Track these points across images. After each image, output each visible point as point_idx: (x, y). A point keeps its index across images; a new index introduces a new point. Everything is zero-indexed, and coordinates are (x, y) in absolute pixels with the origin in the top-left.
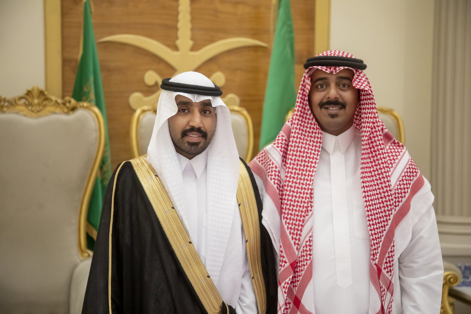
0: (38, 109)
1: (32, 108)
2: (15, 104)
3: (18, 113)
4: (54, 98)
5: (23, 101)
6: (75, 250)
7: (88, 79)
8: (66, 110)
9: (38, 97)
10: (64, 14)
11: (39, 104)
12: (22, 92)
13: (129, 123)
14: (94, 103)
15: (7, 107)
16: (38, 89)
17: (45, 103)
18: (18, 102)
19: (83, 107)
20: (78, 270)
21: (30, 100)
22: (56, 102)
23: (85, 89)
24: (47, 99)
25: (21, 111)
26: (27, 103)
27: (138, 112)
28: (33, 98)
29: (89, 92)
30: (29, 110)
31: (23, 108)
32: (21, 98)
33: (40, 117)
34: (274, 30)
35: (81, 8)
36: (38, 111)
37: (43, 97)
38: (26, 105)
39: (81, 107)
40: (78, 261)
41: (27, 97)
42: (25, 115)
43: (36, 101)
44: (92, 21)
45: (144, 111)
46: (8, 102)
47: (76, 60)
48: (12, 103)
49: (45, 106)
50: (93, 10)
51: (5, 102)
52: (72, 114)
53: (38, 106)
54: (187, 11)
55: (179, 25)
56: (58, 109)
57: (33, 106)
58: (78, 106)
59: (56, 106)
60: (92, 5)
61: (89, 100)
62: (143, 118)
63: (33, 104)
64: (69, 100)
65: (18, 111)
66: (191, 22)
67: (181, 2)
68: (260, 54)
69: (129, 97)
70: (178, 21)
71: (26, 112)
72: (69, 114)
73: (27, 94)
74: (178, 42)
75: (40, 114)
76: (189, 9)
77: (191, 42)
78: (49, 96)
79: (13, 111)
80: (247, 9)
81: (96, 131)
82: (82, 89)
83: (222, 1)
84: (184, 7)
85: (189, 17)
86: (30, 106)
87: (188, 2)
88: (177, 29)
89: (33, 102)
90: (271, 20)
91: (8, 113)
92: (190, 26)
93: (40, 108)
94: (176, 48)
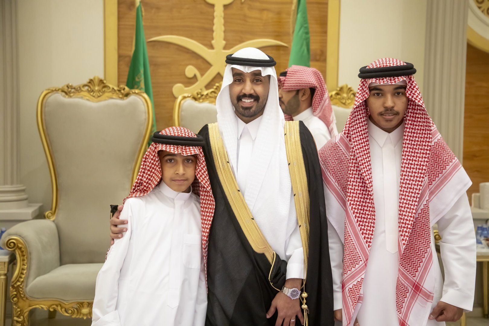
0: (99, 95)
1: (93, 94)
2: (80, 91)
3: (82, 98)
4: (111, 86)
5: (86, 88)
7: (139, 72)
8: (121, 96)
9: (99, 85)
11: (99, 91)
12: (86, 81)
13: (172, 109)
14: (143, 90)
15: (74, 92)
16: (99, 79)
17: (103, 90)
18: (83, 89)
19: (135, 93)
21: (92, 87)
22: (113, 88)
23: (137, 80)
24: (105, 87)
25: (85, 96)
26: (90, 89)
27: (180, 98)
28: (94, 85)
29: (139, 82)
30: (91, 95)
31: (86, 94)
32: (85, 86)
33: (100, 101)
34: (293, 32)
35: (134, 13)
36: (99, 97)
37: (102, 85)
38: (89, 91)
39: (133, 93)
41: (89, 84)
42: (88, 100)
43: (97, 88)
44: (142, 23)
45: (184, 98)
46: (74, 88)
47: (129, 56)
48: (78, 90)
49: (104, 92)
50: (143, 14)
51: (72, 89)
52: (126, 99)
53: (99, 92)
54: (221, 16)
55: (215, 28)
56: (115, 94)
57: (94, 92)
58: (131, 93)
59: (113, 92)
60: (143, 9)
61: (140, 87)
62: (183, 103)
63: (94, 90)
64: (123, 88)
65: (81, 96)
66: (224, 25)
67: (216, 8)
68: (282, 52)
69: (172, 87)
70: (213, 24)
71: (88, 97)
72: (124, 99)
73: (89, 82)
74: (213, 42)
75: (99, 99)
76: (223, 14)
77: (224, 42)
78: (107, 84)
79: (79, 96)
80: (271, 15)
81: (145, 113)
82: (134, 79)
83: (251, 8)
84: (219, 13)
85: (222, 21)
86: (92, 92)
87: (222, 8)
88: (213, 31)
89: (95, 89)
90: (291, 23)
91: (75, 98)
92: (223, 28)
93: (100, 94)
94: (212, 47)
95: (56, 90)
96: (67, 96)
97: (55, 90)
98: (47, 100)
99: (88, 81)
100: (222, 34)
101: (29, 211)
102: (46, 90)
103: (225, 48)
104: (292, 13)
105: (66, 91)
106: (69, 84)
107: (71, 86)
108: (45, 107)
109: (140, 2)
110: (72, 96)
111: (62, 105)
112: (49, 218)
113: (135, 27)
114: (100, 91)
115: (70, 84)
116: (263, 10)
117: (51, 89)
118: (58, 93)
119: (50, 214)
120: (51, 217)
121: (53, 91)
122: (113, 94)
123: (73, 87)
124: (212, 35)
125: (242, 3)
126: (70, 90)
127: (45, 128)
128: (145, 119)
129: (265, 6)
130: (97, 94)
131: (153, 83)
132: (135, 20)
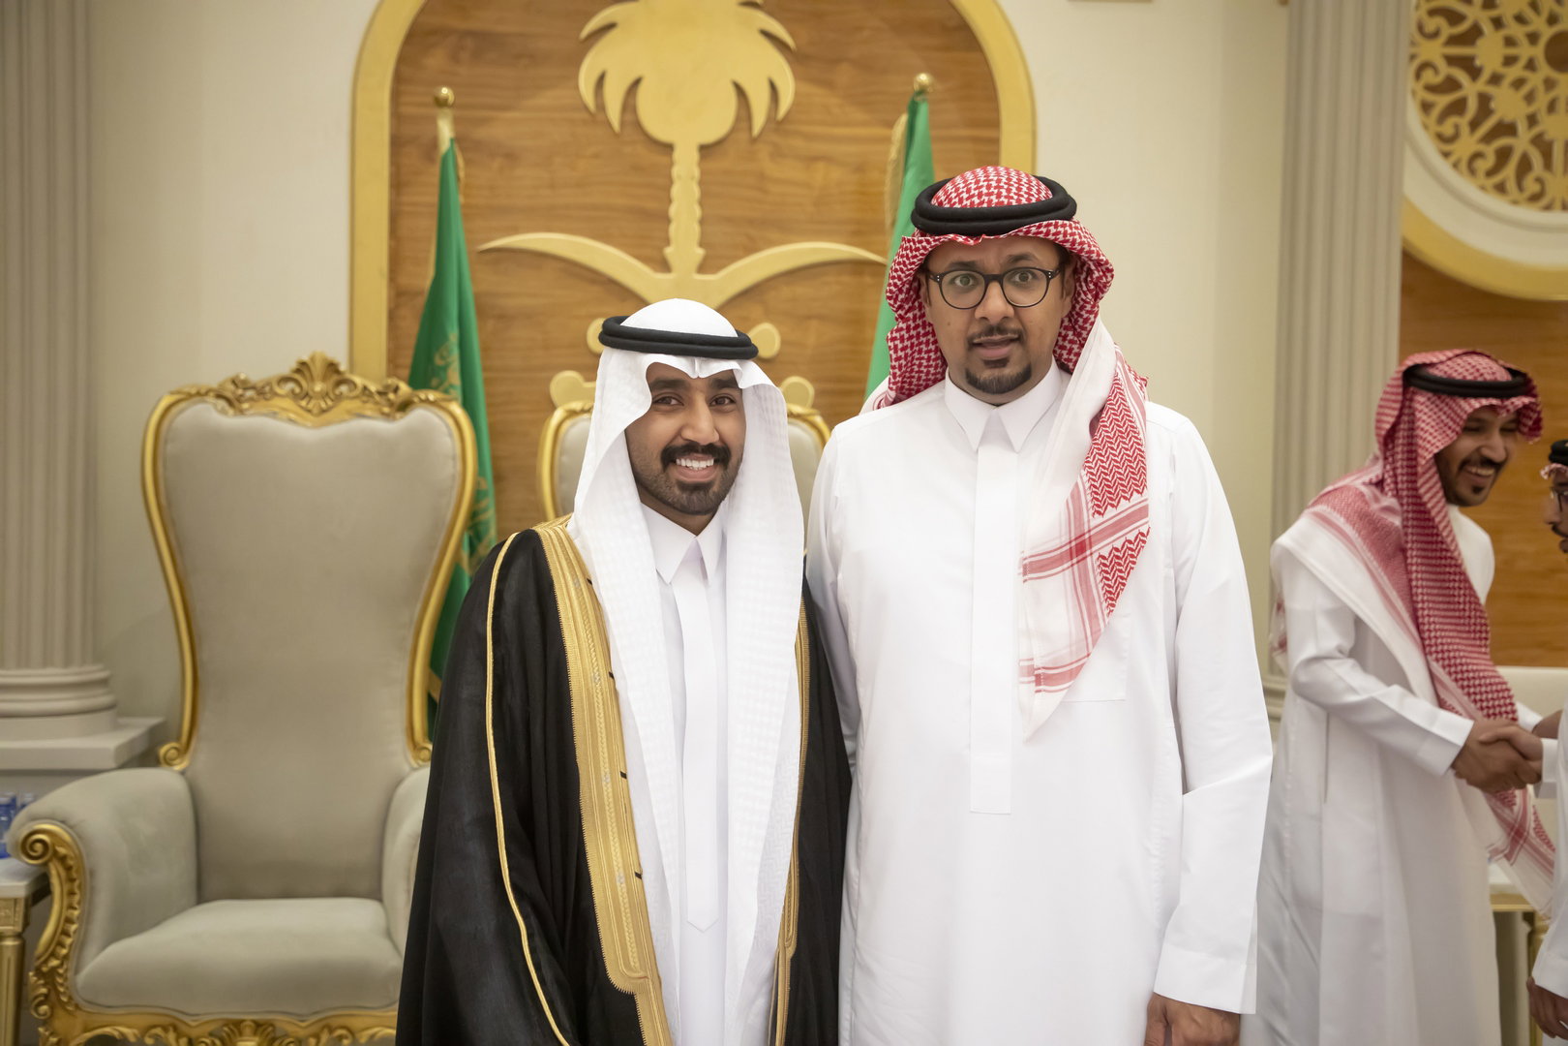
0: (323, 405)
1: (308, 403)
2: (270, 395)
3: (274, 415)
4: (358, 380)
5: (291, 385)
6: (399, 744)
7: (444, 337)
8: (386, 410)
9: (324, 379)
10: (397, 184)
11: (325, 395)
12: (287, 367)
14: (457, 392)
15: (251, 399)
16: (325, 359)
17: (337, 392)
18: (278, 390)
19: (427, 401)
20: (402, 790)
21: (304, 383)
22: (365, 388)
23: (438, 361)
24: (343, 382)
25: (283, 410)
26: (297, 390)
27: (558, 415)
28: (312, 379)
29: (445, 368)
30: (302, 407)
31: (288, 403)
32: (285, 380)
33: (329, 423)
35: (436, 169)
36: (323, 411)
37: (335, 378)
38: (295, 397)
39: (422, 401)
40: (407, 768)
41: (297, 376)
42: (291, 421)
43: (318, 387)
44: (458, 199)
45: (572, 414)
46: (253, 388)
47: (419, 292)
48: (263, 392)
49: (339, 398)
50: (462, 174)
51: (245, 389)
52: (401, 418)
53: (323, 398)
54: (693, 178)
55: (673, 211)
56: (369, 405)
57: (311, 398)
58: (416, 400)
59: (365, 398)
60: (461, 162)
61: (446, 384)
62: (568, 431)
63: (311, 393)
64: (395, 387)
65: (276, 410)
66: (701, 203)
67: (677, 155)
68: (868, 280)
69: (549, 380)
70: (670, 201)
71: (295, 413)
72: (394, 419)
73: (298, 371)
74: (669, 251)
75: (327, 416)
76: (696, 173)
77: (700, 252)
78: (348, 376)
79: (265, 411)
80: (836, 174)
81: (454, 458)
82: (430, 359)
83: (778, 154)
84: (686, 168)
85: (696, 191)
86: (303, 399)
87: (695, 156)
88: (667, 220)
89: (313, 390)
90: (887, 197)
91: (252, 415)
92: (698, 212)
93: (326, 404)
94: (664, 266)
95: (200, 395)
96: (231, 411)
97: (198, 394)
98: (171, 422)
99: (294, 365)
100: (696, 228)
101: (109, 742)
102: (172, 393)
103: (703, 268)
104: (890, 168)
105: (229, 394)
106: (237, 376)
107: (244, 382)
108: (166, 442)
109: (452, 140)
110: (247, 410)
111: (215, 438)
112: (169, 762)
113: (435, 210)
114: (327, 394)
115: (243, 377)
116: (814, 159)
117: (186, 390)
118: (205, 402)
119: (173, 752)
120: (178, 761)
121: (190, 396)
122: (365, 402)
123: (249, 385)
124: (667, 231)
125: (754, 141)
126: (240, 392)
127: (163, 501)
128: (453, 476)
129: (820, 148)
130: (320, 405)
131: (485, 369)
132: (436, 190)
